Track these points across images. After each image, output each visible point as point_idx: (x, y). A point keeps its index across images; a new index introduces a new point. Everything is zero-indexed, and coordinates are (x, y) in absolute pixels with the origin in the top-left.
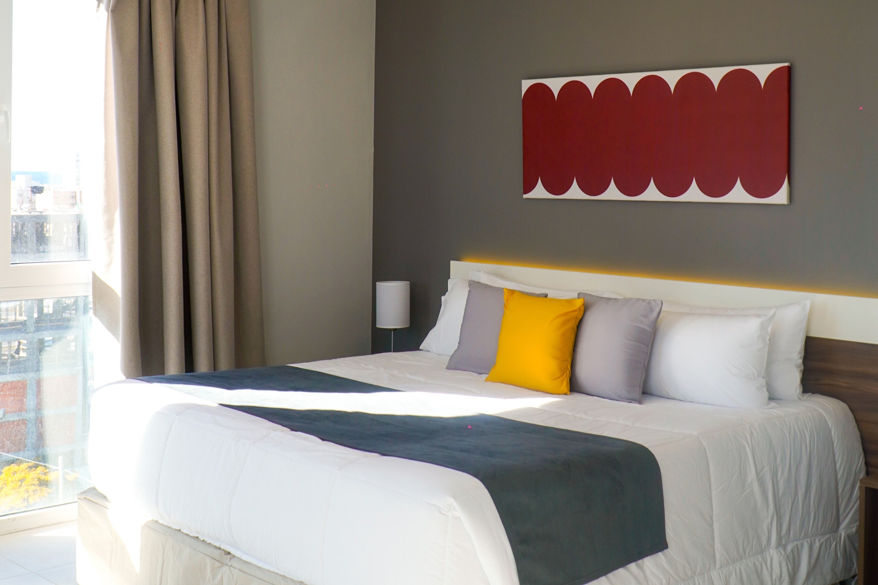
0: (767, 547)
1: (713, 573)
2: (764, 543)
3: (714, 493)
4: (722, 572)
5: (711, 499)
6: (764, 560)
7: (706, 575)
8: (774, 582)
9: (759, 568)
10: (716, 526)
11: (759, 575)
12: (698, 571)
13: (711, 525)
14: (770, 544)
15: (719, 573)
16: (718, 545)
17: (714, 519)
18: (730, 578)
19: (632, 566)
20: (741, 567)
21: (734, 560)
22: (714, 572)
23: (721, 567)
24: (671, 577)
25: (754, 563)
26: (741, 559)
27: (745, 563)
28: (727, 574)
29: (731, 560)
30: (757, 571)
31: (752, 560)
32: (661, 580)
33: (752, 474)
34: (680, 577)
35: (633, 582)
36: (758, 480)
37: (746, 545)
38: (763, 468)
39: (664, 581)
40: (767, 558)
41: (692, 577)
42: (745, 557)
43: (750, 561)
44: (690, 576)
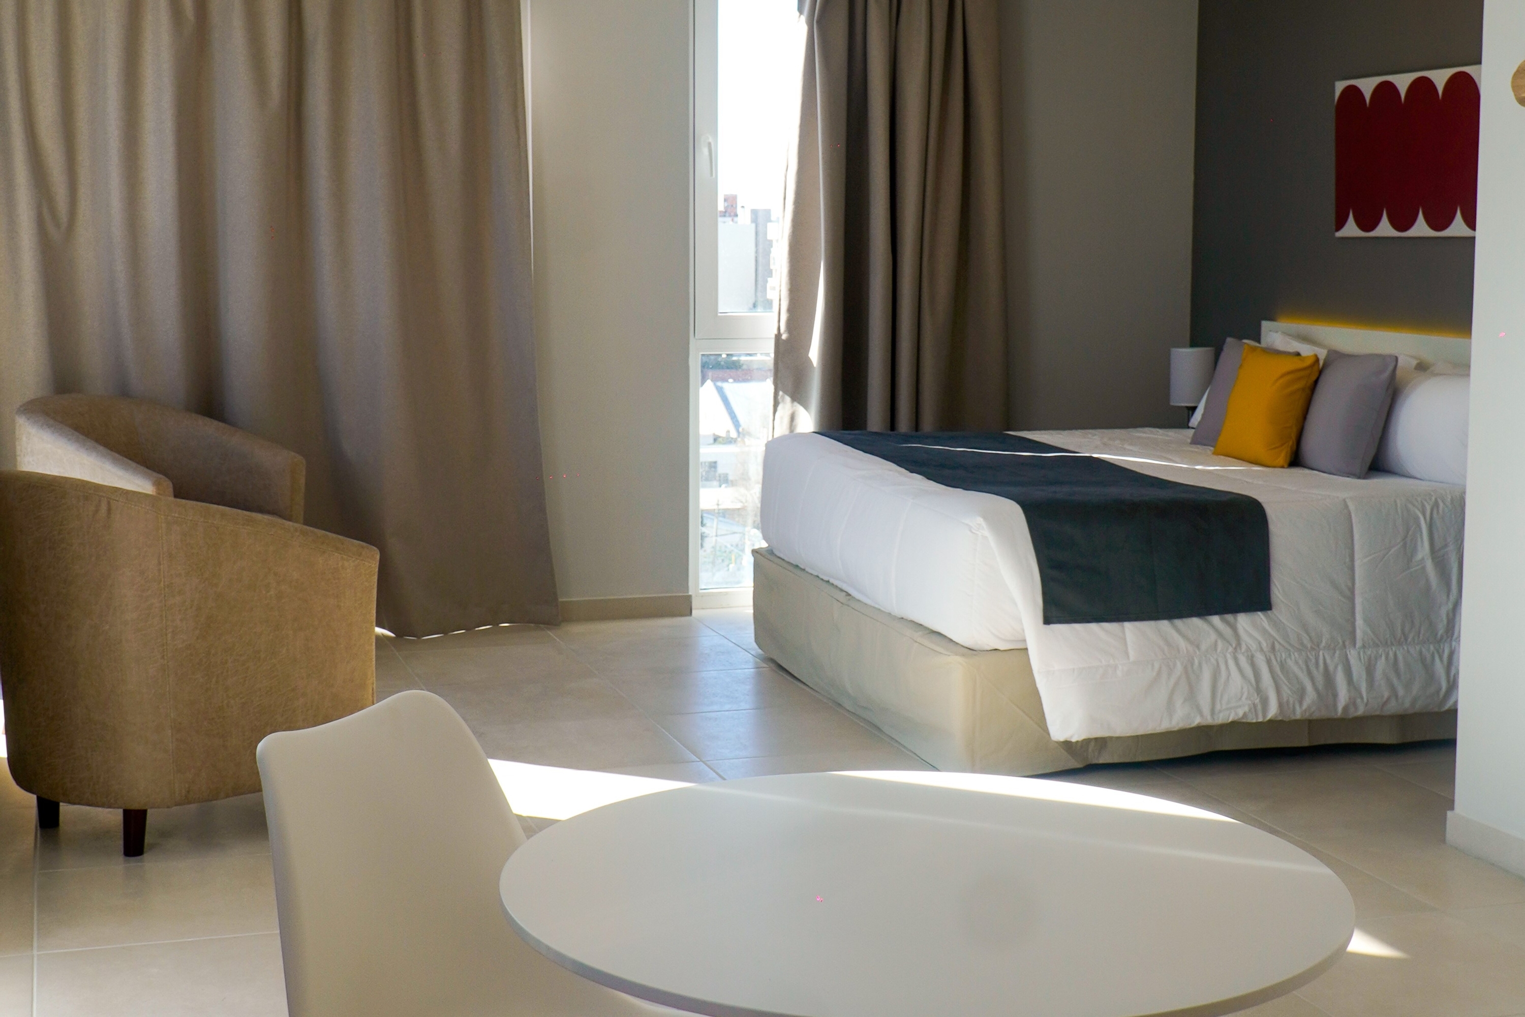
1: (1349, 651)
2: (1441, 632)
3: (1357, 563)
4: (1364, 652)
5: (1352, 569)
6: (1438, 652)
7: (1338, 652)
8: (1451, 679)
9: (1429, 658)
10: (1358, 600)
11: (1428, 668)
12: (1323, 644)
13: (1352, 599)
14: (1453, 635)
15: (1359, 652)
16: (1359, 622)
17: (1357, 592)
18: (1376, 662)
19: (1216, 619)
20: (1398, 652)
21: (1386, 643)
22: (1352, 651)
23: (1364, 647)
24: (1276, 642)
25: (1421, 653)
26: (1400, 644)
27: (1403, 648)
28: (1373, 656)
29: (1381, 643)
30: (1423, 660)
31: (1418, 648)
32: (1260, 643)
33: (1424, 550)
34: (1290, 644)
35: (1213, 636)
36: (1433, 559)
37: (1407, 629)
38: (1446, 546)
39: (1264, 645)
40: (1443, 651)
41: (1313, 649)
42: (1406, 643)
43: (1415, 648)
44: (1309, 648)
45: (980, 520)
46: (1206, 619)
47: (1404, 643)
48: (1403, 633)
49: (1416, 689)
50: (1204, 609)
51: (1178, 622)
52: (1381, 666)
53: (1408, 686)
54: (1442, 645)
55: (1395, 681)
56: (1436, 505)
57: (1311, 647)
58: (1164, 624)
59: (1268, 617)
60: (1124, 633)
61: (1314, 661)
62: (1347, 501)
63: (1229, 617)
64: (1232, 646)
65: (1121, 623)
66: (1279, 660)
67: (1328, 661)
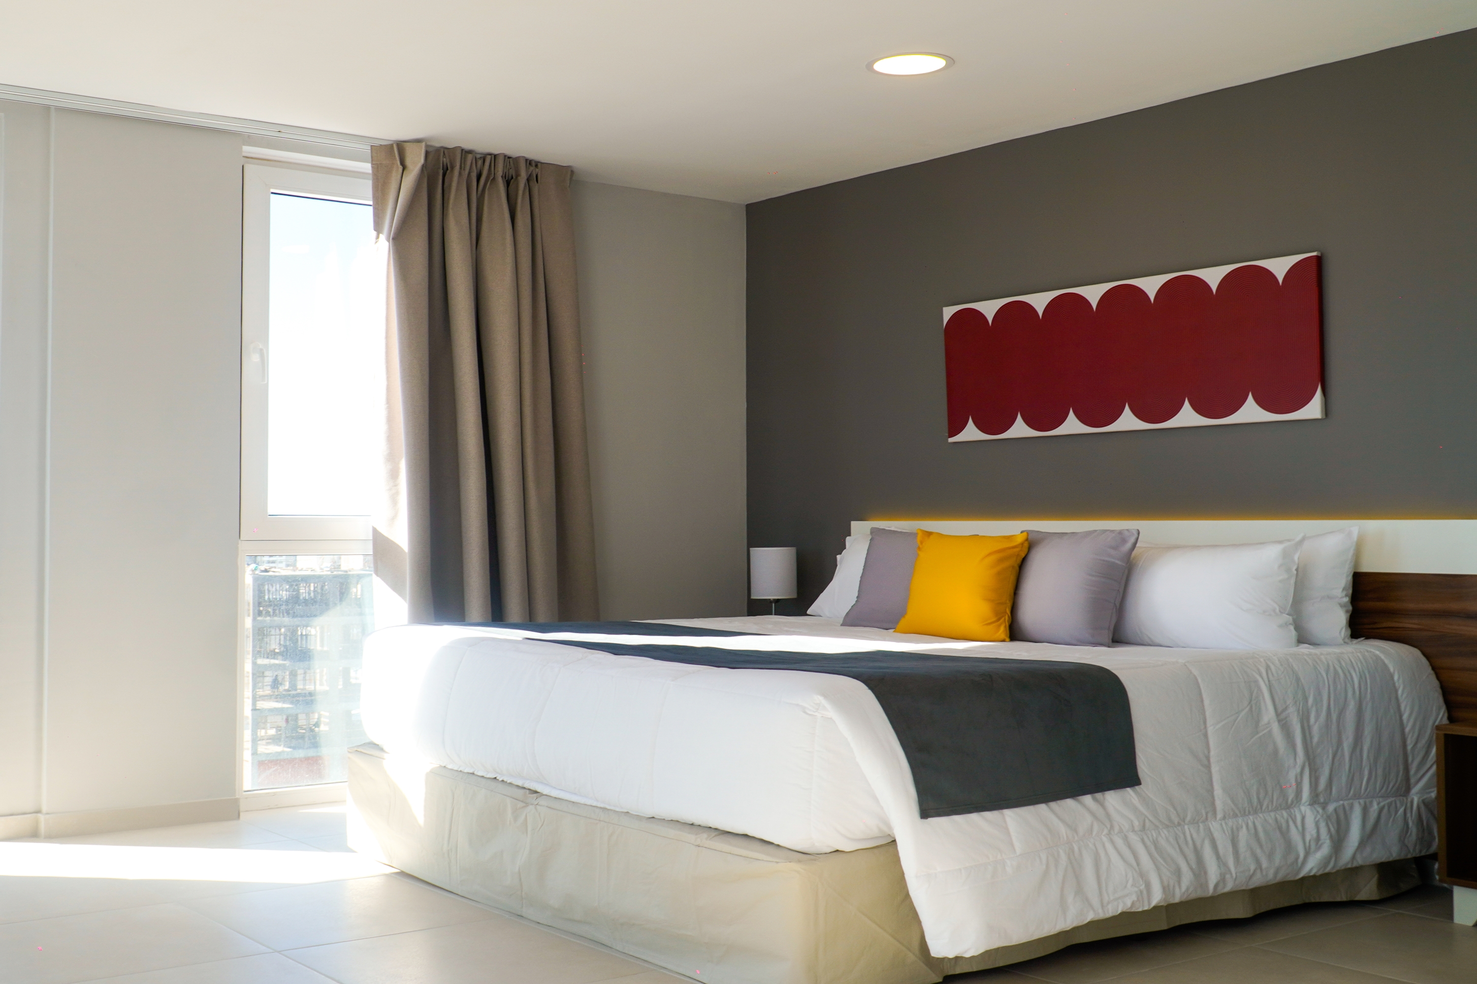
0: (1295, 802)
1: (1212, 824)
2: (1291, 796)
3: (1210, 730)
4: (1226, 823)
5: (1206, 735)
6: (1291, 817)
7: (1201, 825)
8: (1307, 844)
9: (1284, 825)
10: (1215, 769)
11: (1284, 833)
12: (1188, 818)
13: (1208, 767)
14: (1301, 799)
15: (1221, 824)
16: (1218, 791)
17: (1212, 760)
18: (1238, 833)
19: (1087, 799)
20: (1256, 821)
21: (1245, 812)
22: (1214, 823)
23: (1224, 818)
24: (1146, 819)
25: (1276, 819)
26: (1256, 812)
27: (1260, 817)
28: (1234, 827)
29: (1240, 812)
30: (1280, 828)
31: (1272, 814)
32: (1132, 821)
33: (1268, 713)
34: (1160, 821)
35: (1089, 818)
36: (1278, 721)
37: (1262, 796)
38: (1287, 708)
39: (1136, 823)
40: (1295, 816)
41: (1179, 824)
42: (1261, 811)
43: (1270, 816)
44: (1176, 822)
45: (821, 699)
46: (1078, 801)
47: (1260, 811)
48: (1258, 798)
49: (1278, 859)
50: (1075, 790)
51: (1057, 805)
52: (1243, 835)
53: (1270, 856)
54: (1292, 811)
55: (1258, 851)
57: (1178, 823)
58: (1043, 806)
59: (1136, 793)
60: (1005, 822)
61: (1182, 836)
62: (1186, 664)
63: (1099, 795)
64: (1107, 828)
65: (1000, 811)
66: (1151, 839)
67: (1195, 835)
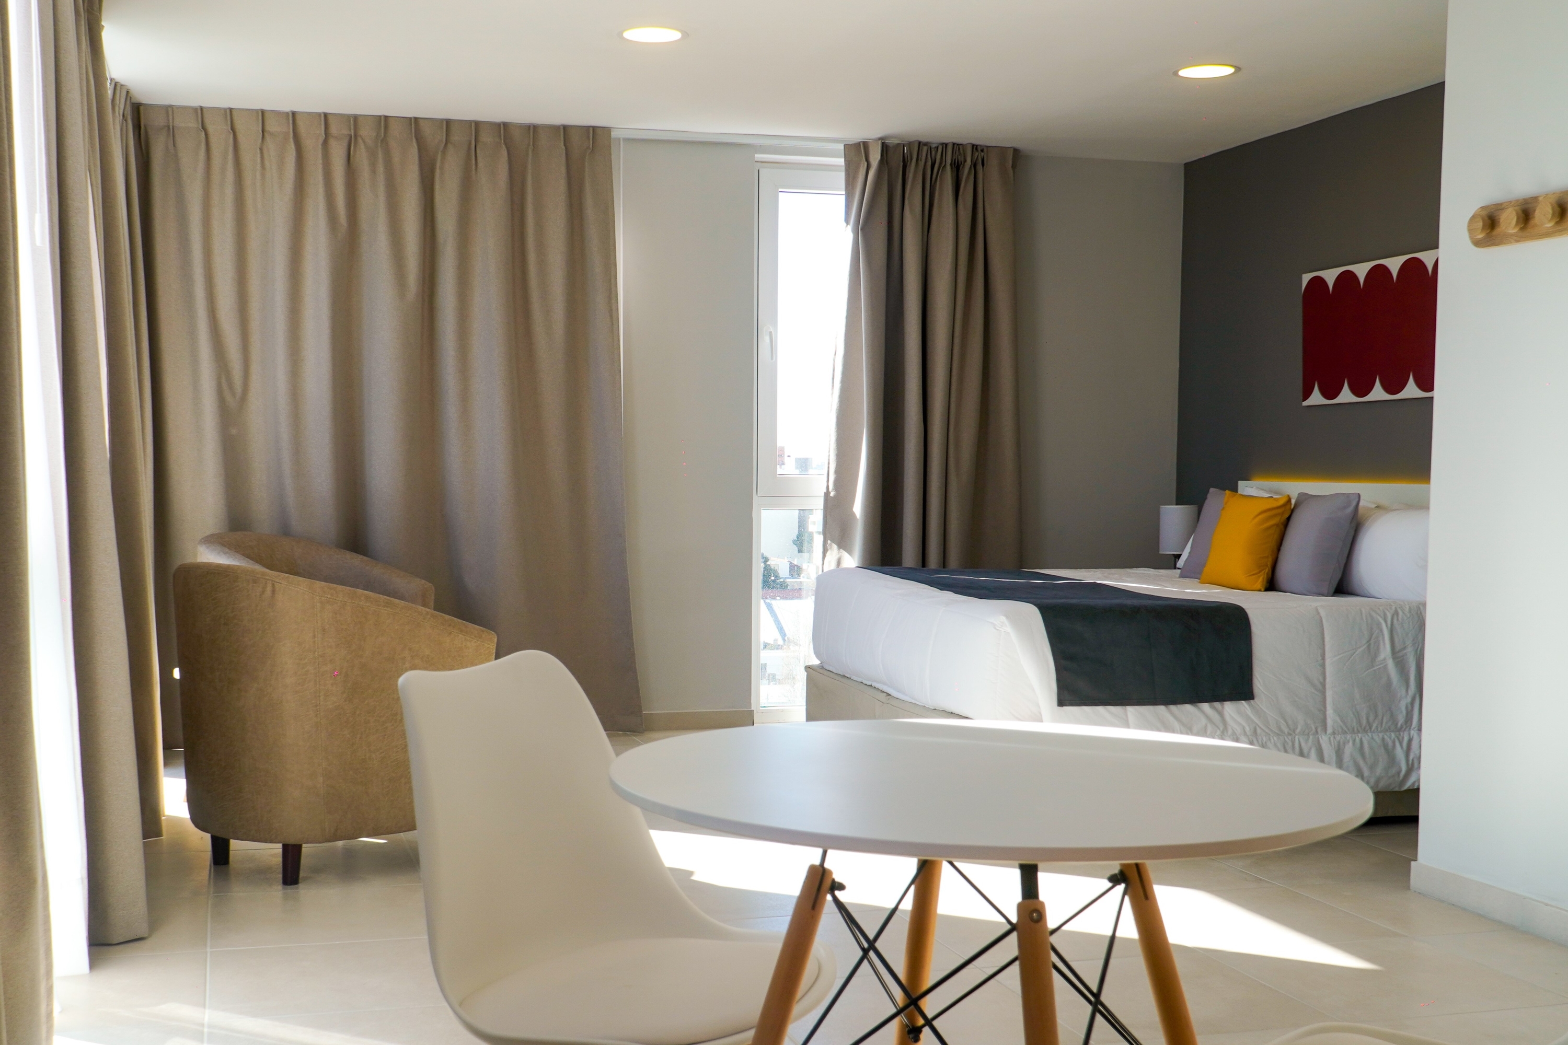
0: (1404, 727)
1: (1321, 737)
2: (1401, 719)
3: (1328, 662)
4: (1334, 738)
5: (1323, 666)
6: (1398, 739)
7: (1311, 737)
8: (1410, 762)
9: (1390, 744)
10: (1329, 694)
11: (1388, 750)
12: (1299, 730)
13: (1323, 692)
14: (1411, 725)
15: (1330, 738)
16: (1330, 712)
17: (1327, 686)
18: (1344, 746)
19: (1205, 706)
20: (1363, 739)
21: (1353, 731)
22: (1323, 736)
23: (1334, 733)
24: (1257, 727)
25: (1383, 739)
26: (1365, 731)
27: (1368, 736)
28: (1342, 743)
29: (1349, 730)
30: (1385, 746)
31: (1381, 735)
32: (1244, 728)
33: (1386, 651)
34: (1272, 731)
35: (1204, 721)
36: (1394, 659)
37: (1371, 718)
38: (1405, 648)
39: (1247, 729)
40: (1403, 738)
41: (1290, 734)
42: (1371, 731)
43: (1378, 735)
44: (1286, 732)
45: (1003, 619)
46: (1197, 706)
47: (1369, 731)
48: (1368, 719)
49: (1379, 771)
50: (1195, 698)
51: (1173, 707)
52: (1348, 750)
53: (1372, 768)
54: (1402, 734)
55: (1361, 763)
56: (1396, 613)
57: (1288, 733)
58: (1161, 709)
59: (1251, 706)
60: (1127, 716)
61: (1290, 744)
62: (1319, 608)
63: (1217, 705)
64: (1219, 729)
65: (1124, 707)
66: (1260, 742)
67: (1303, 744)
